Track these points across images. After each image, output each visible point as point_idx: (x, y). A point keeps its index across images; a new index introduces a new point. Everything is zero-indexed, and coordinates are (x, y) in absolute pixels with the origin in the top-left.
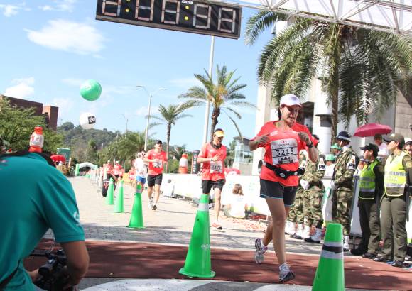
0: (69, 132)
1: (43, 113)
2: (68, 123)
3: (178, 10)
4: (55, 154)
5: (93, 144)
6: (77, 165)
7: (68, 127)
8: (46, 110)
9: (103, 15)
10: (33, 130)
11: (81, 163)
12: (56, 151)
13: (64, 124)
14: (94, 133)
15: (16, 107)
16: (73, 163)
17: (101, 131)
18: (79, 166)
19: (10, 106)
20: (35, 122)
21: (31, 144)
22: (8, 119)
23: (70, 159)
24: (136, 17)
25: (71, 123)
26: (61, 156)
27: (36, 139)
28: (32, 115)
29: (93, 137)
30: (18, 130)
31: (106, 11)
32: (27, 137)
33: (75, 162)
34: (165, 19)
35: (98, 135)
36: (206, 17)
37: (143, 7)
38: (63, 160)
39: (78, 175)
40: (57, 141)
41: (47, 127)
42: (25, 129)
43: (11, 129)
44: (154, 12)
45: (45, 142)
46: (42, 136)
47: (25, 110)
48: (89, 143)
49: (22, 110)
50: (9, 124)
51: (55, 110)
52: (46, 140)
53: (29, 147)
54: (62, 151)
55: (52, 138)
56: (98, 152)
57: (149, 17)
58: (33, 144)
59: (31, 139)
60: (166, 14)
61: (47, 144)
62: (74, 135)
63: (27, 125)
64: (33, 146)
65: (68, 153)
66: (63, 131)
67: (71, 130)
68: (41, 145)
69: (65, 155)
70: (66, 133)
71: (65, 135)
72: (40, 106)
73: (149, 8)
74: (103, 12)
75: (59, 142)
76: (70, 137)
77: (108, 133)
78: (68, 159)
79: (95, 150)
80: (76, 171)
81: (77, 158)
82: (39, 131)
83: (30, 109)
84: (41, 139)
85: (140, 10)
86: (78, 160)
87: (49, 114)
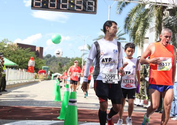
0: (49, 59)
1: (36, 50)
3: (68, 3)
4: (41, 69)
5: (60, 64)
6: (52, 74)
7: (49, 56)
8: (38, 49)
9: (34, 7)
10: (30, 59)
11: (54, 73)
12: (42, 68)
13: (47, 55)
14: (61, 59)
15: (21, 48)
16: (51, 74)
17: (65, 58)
18: (53, 75)
19: (18, 47)
20: (31, 55)
21: (29, 65)
22: (18, 54)
23: (49, 72)
24: (49, 7)
26: (44, 70)
27: (31, 63)
28: (29, 51)
29: (61, 61)
30: (23, 59)
31: (35, 5)
32: (27, 62)
33: (52, 73)
34: (62, 7)
35: (63, 60)
36: (81, 5)
37: (52, 3)
38: (45, 72)
39: (53, 79)
40: (42, 63)
41: (37, 57)
42: (26, 58)
43: (19, 59)
44: (57, 4)
45: (35, 64)
46: (34, 61)
47: (26, 49)
48: (58, 64)
49: (24, 49)
50: (18, 56)
51: (41, 49)
52: (36, 63)
53: (28, 66)
54: (44, 68)
55: (40, 62)
56: (63, 68)
57: (55, 7)
58: (30, 65)
59: (29, 63)
60: (62, 5)
61: (37, 65)
62: (52, 60)
63: (27, 56)
64: (30, 66)
65: (48, 69)
66: (47, 59)
68: (34, 66)
69: (46, 70)
70: (48, 60)
71: (47, 60)
72: (35, 47)
73: (55, 3)
74: (34, 6)
75: (43, 64)
76: (50, 61)
77: (68, 59)
79: (61, 67)
80: (52, 77)
81: (53, 71)
82: (33, 59)
83: (28, 49)
84: (34, 63)
85: (50, 4)
86: (53, 72)
87: (39, 51)
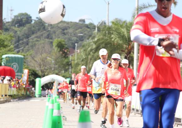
2: (22, 14)
5: (61, 46)
6: (37, 80)
7: (23, 20)
11: (44, 76)
14: (65, 28)
16: (32, 78)
17: (75, 24)
18: (40, 82)
23: (26, 71)
25: (27, 14)
29: (64, 34)
33: (34, 75)
35: (70, 31)
38: (11, 74)
39: (40, 96)
40: (2, 44)
48: (55, 44)
56: (70, 58)
65: (21, 63)
66: (16, 28)
67: (28, 25)
69: (15, 67)
70: (21, 31)
71: (19, 33)
75: (5, 46)
76: (28, 36)
77: (87, 26)
78: (22, 72)
79: (65, 55)
80: (38, 90)
81: (38, 70)
86: (40, 73)
